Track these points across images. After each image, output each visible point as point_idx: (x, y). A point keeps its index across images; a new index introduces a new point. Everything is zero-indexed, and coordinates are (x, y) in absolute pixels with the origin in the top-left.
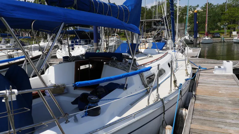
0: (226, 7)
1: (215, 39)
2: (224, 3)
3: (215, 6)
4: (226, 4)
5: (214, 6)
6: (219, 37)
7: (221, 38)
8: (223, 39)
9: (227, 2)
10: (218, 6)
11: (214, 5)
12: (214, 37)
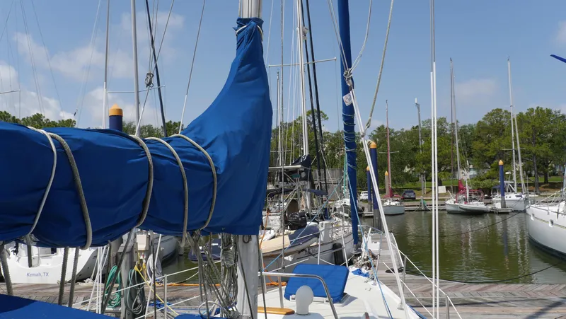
0: (420, 135)
1: (407, 204)
2: (413, 128)
3: (398, 132)
4: (420, 129)
5: (396, 133)
6: (414, 199)
7: (417, 200)
8: (424, 204)
9: (422, 125)
10: (402, 133)
11: (395, 131)
12: (404, 199)
